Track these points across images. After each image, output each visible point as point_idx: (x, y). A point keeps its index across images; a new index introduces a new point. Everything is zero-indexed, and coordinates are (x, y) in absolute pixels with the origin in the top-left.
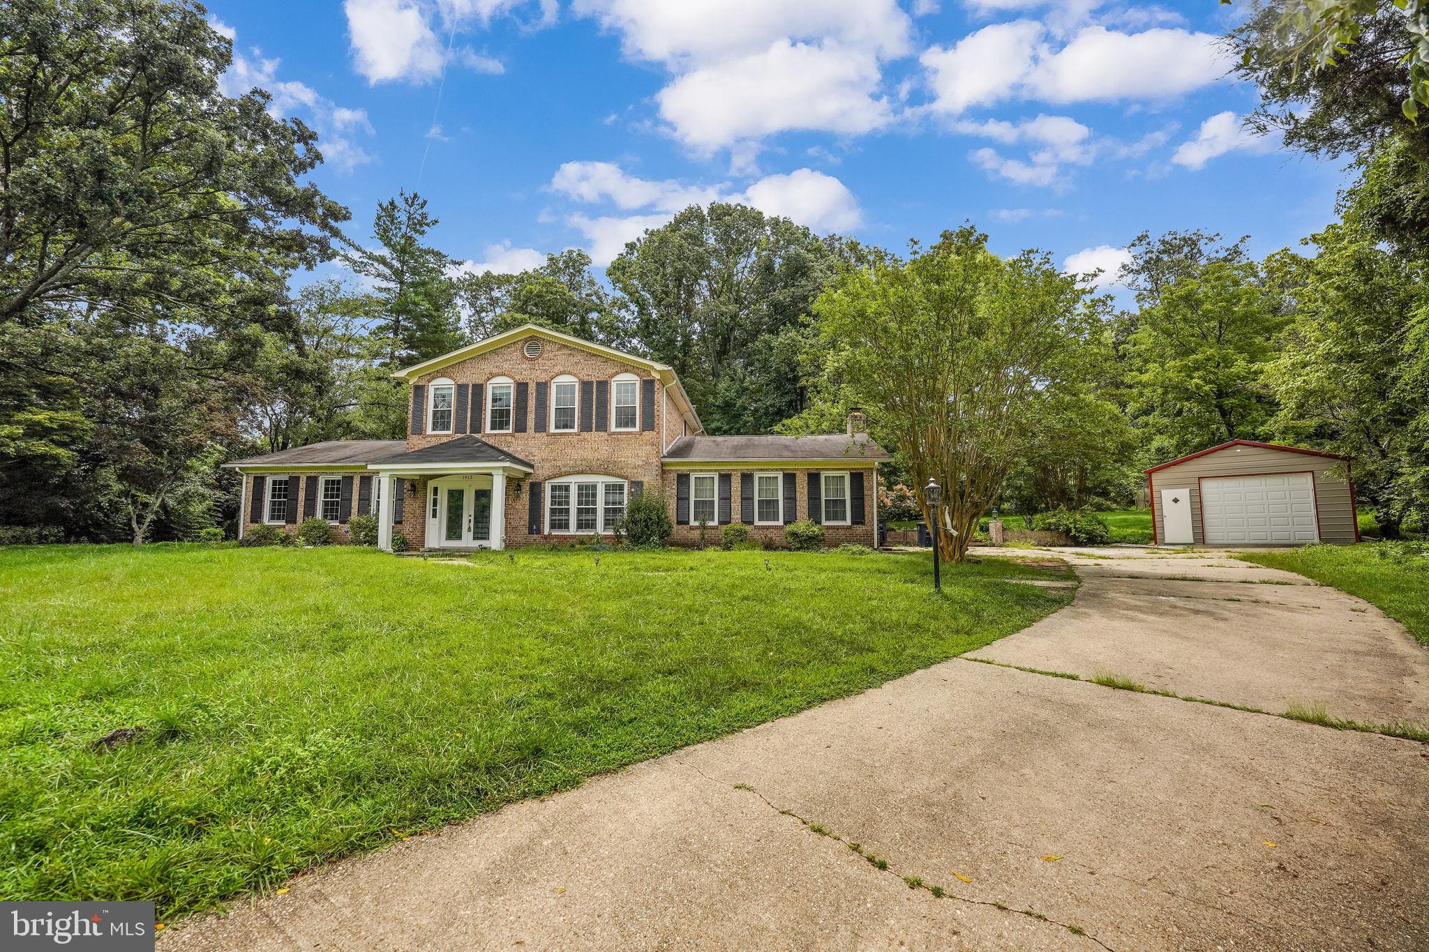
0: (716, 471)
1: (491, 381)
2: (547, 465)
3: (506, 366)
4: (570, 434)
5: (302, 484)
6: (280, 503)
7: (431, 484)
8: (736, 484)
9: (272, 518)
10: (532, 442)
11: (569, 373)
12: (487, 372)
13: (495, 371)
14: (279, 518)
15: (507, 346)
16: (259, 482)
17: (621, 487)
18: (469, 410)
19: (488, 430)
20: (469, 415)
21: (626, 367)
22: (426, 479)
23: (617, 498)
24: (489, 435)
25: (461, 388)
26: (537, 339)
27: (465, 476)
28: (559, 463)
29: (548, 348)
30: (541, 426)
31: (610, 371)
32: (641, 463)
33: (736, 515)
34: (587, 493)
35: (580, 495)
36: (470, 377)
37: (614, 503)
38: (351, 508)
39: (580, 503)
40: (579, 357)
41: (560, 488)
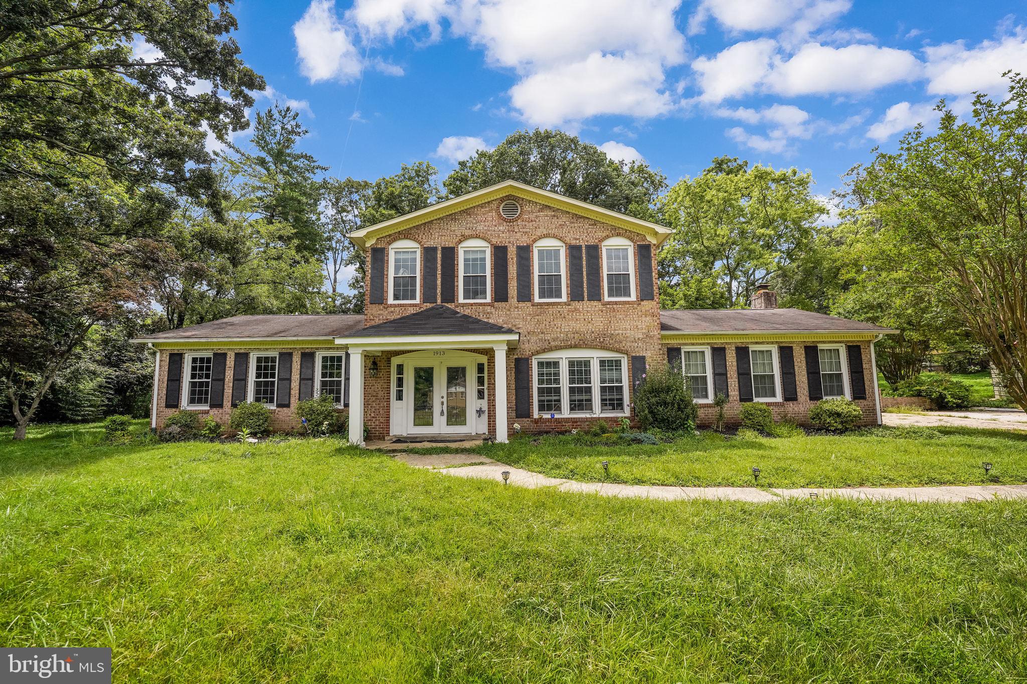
0: (708, 344)
1: (463, 245)
2: (534, 339)
3: (481, 228)
4: (559, 304)
5: (230, 362)
6: (201, 384)
7: (395, 361)
8: (731, 359)
9: (192, 401)
10: (515, 313)
11: (555, 237)
12: (459, 234)
13: (468, 232)
14: (200, 401)
15: (482, 206)
16: (176, 360)
17: (618, 363)
18: (439, 277)
19: (461, 300)
20: (439, 282)
21: (617, 232)
22: (389, 355)
23: (614, 375)
24: (463, 305)
25: (429, 253)
26: (516, 198)
27: (437, 352)
28: (548, 337)
29: (527, 208)
30: (525, 295)
31: (600, 234)
32: (641, 336)
33: (734, 393)
34: (579, 370)
35: (571, 372)
36: (438, 240)
37: (612, 381)
38: (290, 389)
39: (572, 381)
40: (564, 219)
41: (549, 364)
